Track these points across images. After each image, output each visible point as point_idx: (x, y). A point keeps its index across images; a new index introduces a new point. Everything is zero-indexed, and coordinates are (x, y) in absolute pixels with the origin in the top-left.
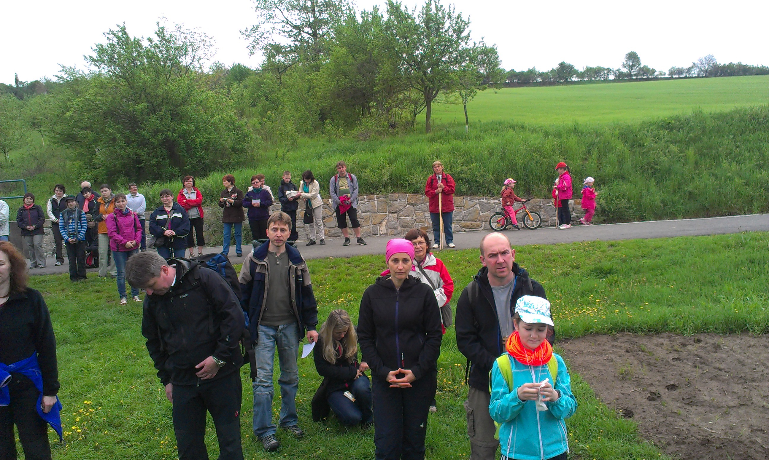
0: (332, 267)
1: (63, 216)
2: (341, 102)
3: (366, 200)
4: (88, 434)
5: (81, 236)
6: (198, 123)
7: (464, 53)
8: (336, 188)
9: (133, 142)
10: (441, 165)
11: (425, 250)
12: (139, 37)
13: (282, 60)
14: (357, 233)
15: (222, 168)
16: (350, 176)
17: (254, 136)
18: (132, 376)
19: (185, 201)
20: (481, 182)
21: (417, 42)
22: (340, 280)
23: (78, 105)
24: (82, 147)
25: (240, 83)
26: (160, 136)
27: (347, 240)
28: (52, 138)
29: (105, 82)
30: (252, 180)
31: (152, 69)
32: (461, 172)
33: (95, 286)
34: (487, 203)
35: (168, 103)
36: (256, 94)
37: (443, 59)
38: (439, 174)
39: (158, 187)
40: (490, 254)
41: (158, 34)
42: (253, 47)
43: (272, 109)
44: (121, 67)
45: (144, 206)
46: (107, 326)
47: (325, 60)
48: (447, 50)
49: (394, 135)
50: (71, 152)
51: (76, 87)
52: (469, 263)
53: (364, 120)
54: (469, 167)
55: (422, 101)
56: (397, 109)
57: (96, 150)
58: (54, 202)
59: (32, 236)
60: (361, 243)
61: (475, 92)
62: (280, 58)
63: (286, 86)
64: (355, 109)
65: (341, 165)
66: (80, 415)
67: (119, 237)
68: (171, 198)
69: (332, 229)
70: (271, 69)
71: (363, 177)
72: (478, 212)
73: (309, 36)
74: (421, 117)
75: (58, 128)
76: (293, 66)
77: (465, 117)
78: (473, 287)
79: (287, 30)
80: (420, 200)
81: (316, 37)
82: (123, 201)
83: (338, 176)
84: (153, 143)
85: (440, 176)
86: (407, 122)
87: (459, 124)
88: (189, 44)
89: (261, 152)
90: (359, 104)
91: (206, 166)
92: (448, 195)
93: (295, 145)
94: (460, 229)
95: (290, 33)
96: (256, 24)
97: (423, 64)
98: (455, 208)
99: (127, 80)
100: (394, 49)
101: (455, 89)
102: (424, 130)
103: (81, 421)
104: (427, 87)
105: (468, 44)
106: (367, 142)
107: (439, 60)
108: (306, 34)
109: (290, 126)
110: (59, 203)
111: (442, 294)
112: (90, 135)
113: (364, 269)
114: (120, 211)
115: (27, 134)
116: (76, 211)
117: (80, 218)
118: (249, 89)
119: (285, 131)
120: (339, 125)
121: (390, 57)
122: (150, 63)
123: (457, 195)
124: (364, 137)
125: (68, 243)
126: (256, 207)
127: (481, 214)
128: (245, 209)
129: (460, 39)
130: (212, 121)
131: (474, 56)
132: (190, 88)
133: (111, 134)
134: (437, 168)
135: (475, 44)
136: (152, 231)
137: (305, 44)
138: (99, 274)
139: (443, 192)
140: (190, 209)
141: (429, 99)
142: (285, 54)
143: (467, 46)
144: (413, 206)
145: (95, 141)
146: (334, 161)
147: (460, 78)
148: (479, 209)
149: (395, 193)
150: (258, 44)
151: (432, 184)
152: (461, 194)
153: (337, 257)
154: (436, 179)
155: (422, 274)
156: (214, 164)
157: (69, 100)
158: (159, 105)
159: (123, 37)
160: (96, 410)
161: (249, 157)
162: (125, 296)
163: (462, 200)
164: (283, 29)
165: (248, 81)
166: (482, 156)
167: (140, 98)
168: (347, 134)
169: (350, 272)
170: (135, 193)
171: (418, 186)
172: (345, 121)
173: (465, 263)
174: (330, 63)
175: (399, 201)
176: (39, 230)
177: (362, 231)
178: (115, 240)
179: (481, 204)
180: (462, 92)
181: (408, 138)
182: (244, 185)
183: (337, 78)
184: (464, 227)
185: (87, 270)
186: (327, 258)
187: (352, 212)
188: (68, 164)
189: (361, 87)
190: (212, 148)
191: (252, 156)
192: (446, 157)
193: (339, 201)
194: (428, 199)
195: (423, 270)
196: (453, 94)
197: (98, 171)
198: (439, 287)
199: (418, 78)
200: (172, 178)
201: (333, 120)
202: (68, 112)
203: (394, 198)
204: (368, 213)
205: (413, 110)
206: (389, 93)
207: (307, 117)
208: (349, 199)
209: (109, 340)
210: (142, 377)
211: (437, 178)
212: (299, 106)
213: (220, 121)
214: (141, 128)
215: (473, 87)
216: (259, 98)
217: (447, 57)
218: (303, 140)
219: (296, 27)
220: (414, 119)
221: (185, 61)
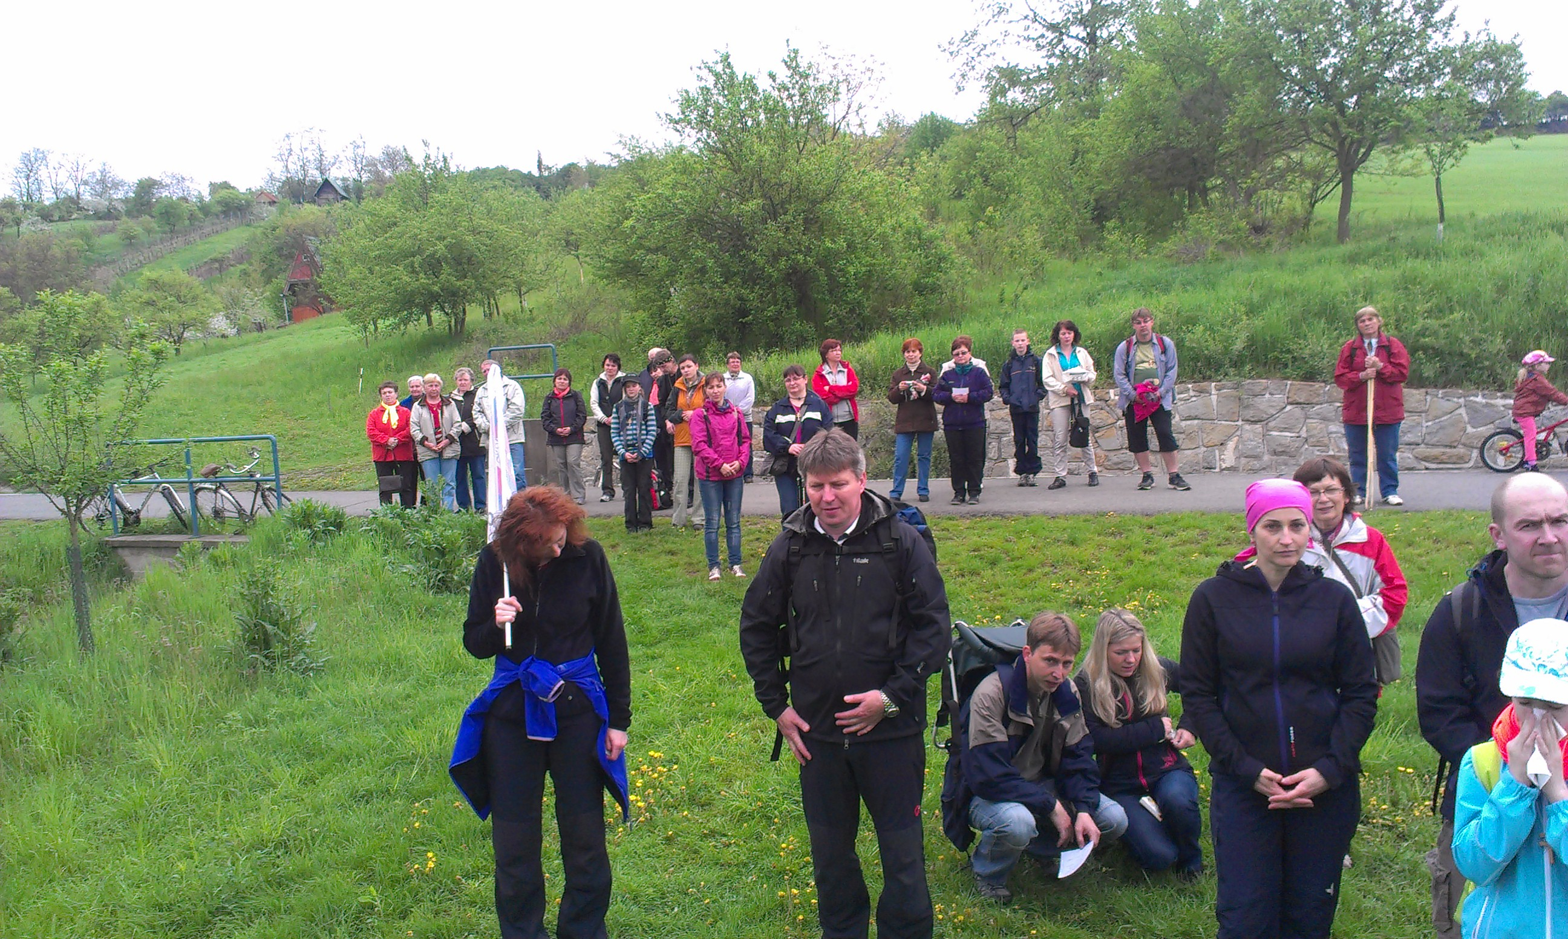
0: (1112, 534)
1: (617, 412)
2: (1141, 180)
3: (1192, 393)
4: (654, 812)
5: (646, 449)
6: (853, 235)
7: (1440, 58)
8: (1127, 366)
9: (735, 274)
10: (1376, 315)
11: (1341, 507)
12: (751, 72)
13: (1020, 98)
14: (1169, 463)
15: (894, 324)
16: (1161, 341)
17: (959, 259)
18: (730, 714)
19: (827, 388)
20: (1473, 356)
21: (1326, 39)
22: (1131, 562)
23: (644, 206)
24: (647, 285)
25: (933, 151)
26: (783, 263)
27: (1148, 477)
28: (599, 269)
29: (692, 161)
30: (953, 349)
31: (773, 133)
32: (1423, 333)
33: (667, 542)
34: (1487, 405)
35: (799, 197)
36: (964, 172)
37: (1388, 74)
38: (1370, 336)
39: (777, 362)
40: (1520, 522)
41: (786, 63)
42: (963, 76)
43: (998, 202)
44: (720, 131)
45: (751, 397)
46: (687, 617)
47: (1111, 92)
48: (1399, 54)
49: (1260, 249)
50: (629, 295)
51: (641, 172)
52: (1436, 541)
53: (1192, 219)
54: (1445, 321)
55: (1329, 172)
56: (1270, 192)
57: (672, 290)
58: (602, 384)
59: (566, 446)
60: (1178, 485)
61: (1465, 146)
62: (1016, 95)
63: (1025, 153)
64: (1172, 194)
65: (1143, 317)
66: (643, 775)
67: (710, 453)
68: (802, 382)
69: (1112, 454)
70: (997, 119)
71: (1187, 344)
72: (1462, 425)
73: (1079, 44)
74: (1328, 208)
75: (610, 251)
76: (1043, 110)
77: (1436, 204)
78: (1467, 596)
79: (1035, 35)
80: (1319, 395)
81: (1095, 44)
82: (719, 386)
83: (1135, 340)
84: (771, 277)
85: (1374, 341)
86: (1294, 221)
87: (1423, 223)
88: (841, 78)
89: (971, 292)
90: (1183, 185)
91: (863, 320)
92: (1392, 384)
93: (1039, 275)
94: (1415, 464)
95: (1040, 40)
96: (970, 29)
97: (1337, 88)
98: (1406, 415)
99: (729, 156)
100: (1271, 57)
101: (1413, 141)
102: (1334, 236)
103: (645, 787)
104: (1345, 138)
105: (1449, 36)
106: (1197, 265)
107: (1377, 77)
108: (1074, 40)
109: (1032, 236)
110: (609, 387)
111: (1378, 609)
112: (663, 262)
113: (1184, 543)
114: (715, 404)
115: (557, 262)
116: (640, 403)
117: (645, 416)
118: (950, 163)
119: (1020, 247)
120: (1134, 231)
121: (1260, 78)
122: (770, 120)
123: (1410, 385)
124: (1191, 256)
125: (624, 461)
126: (962, 404)
127: (1470, 429)
128: (939, 407)
129: (1432, 26)
130: (878, 231)
131: (1466, 63)
132: (842, 166)
133: (697, 260)
134: (1367, 323)
135: (1467, 36)
136: (768, 444)
137: (1070, 62)
138: (673, 522)
139: (1380, 377)
140: (836, 403)
141: (1348, 165)
142: (1028, 84)
143: (1446, 42)
144: (1303, 409)
145: (671, 274)
146: (1125, 307)
147: (1428, 115)
148: (1466, 419)
149: (1260, 377)
150: (973, 68)
151: (1352, 359)
152: (1420, 382)
153: (1124, 512)
154: (1361, 348)
155: (1330, 560)
156: (879, 317)
157: (629, 197)
158: (783, 203)
159: (725, 73)
160: (669, 770)
161: (946, 301)
162: (717, 564)
163: (1422, 398)
164: (1026, 34)
165: (949, 147)
166: (1479, 296)
167: (750, 191)
168: (1153, 251)
169: (1152, 546)
170: (737, 373)
171: (1316, 363)
172: (1150, 222)
173: (1429, 543)
174: (1122, 99)
175: (1267, 396)
176: (577, 436)
177: (1182, 458)
178: (704, 459)
179: (1472, 409)
180: (1433, 147)
181: (1294, 257)
182: (936, 357)
183: (1135, 130)
184: (1426, 459)
185: (654, 513)
186: (1103, 514)
187: (1161, 418)
188: (624, 316)
189: (1190, 146)
190: (875, 285)
191: (953, 300)
192: (1387, 298)
193: (1134, 393)
194: (1339, 393)
195: (1334, 553)
196: (1409, 152)
197: (673, 330)
198: (1370, 592)
199: (1324, 120)
200: (800, 343)
201: (1122, 220)
202: (627, 219)
203: (1257, 389)
204: (1196, 422)
205: (1307, 192)
206: (1254, 157)
207: (1067, 218)
208: (1155, 389)
209: (689, 644)
210: (747, 718)
211: (1366, 345)
212: (1051, 194)
213: (894, 229)
214: (749, 248)
215: (1461, 136)
216: (970, 181)
217: (1397, 68)
218: (1057, 264)
219: (1053, 27)
220: (1311, 213)
221: (832, 113)
